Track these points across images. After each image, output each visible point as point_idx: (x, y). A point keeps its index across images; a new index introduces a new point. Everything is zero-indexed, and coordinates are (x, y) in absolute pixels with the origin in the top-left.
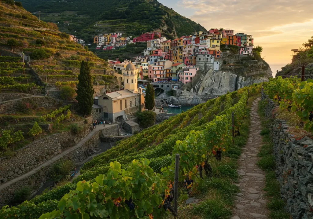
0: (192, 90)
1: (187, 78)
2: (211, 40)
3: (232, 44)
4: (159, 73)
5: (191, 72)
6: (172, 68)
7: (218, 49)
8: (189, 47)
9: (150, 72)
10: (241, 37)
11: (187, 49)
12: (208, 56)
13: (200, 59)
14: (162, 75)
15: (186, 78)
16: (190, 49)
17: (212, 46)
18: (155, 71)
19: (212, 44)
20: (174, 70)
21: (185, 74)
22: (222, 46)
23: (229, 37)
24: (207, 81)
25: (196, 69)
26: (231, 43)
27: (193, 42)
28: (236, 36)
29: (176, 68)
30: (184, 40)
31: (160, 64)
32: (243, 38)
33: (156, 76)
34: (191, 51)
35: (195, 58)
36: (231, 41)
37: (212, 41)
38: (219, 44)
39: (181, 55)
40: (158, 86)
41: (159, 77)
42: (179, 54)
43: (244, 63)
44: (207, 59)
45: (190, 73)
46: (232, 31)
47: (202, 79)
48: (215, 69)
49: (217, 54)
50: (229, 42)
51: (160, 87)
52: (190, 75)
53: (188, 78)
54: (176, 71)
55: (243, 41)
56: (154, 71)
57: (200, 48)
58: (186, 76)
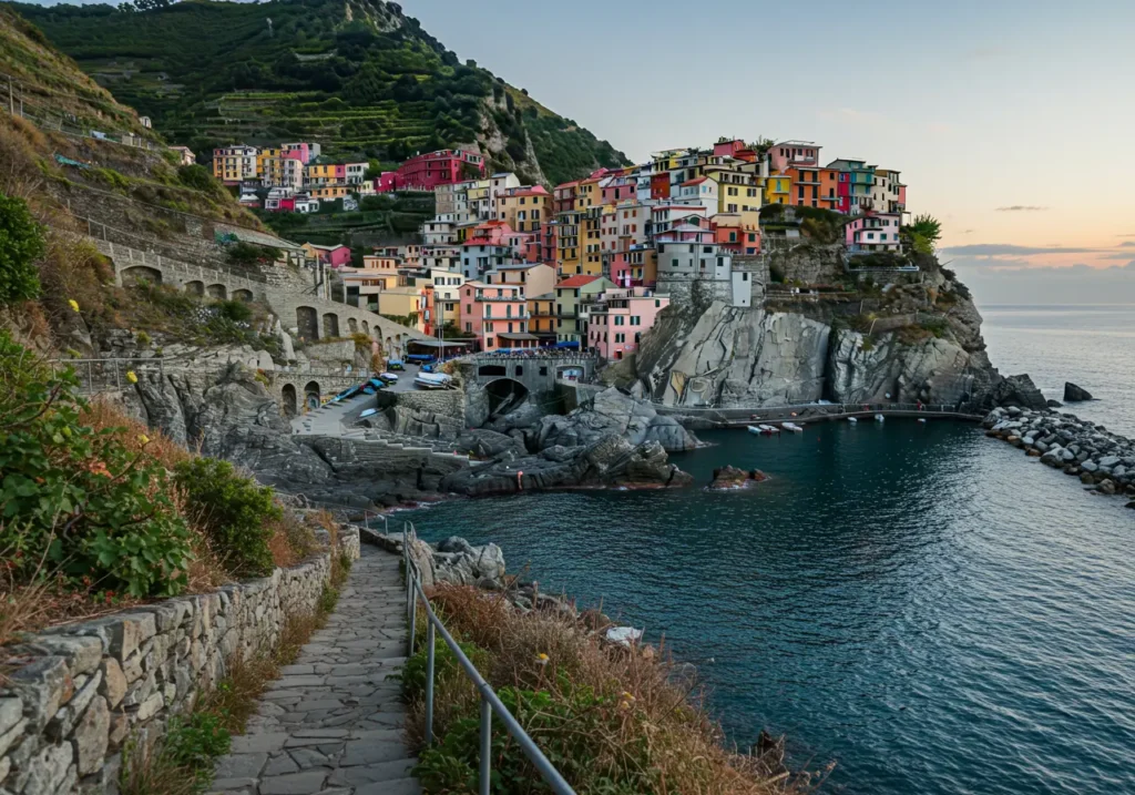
0: (638, 387)
1: (620, 338)
2: (721, 183)
3: (815, 203)
4: (504, 316)
5: (634, 314)
6: (559, 295)
7: (751, 220)
8: (626, 215)
9: (469, 306)
10: (852, 176)
11: (622, 222)
12: (708, 250)
13: (675, 263)
14: (516, 320)
15: (617, 336)
16: (631, 221)
17: (726, 209)
18: (488, 307)
19: (728, 199)
20: (568, 303)
21: (611, 320)
22: (768, 212)
23: (802, 173)
24: (700, 352)
25: (658, 304)
26: (808, 201)
27: (644, 195)
28: (831, 171)
29: (576, 295)
30: (603, 183)
31: (507, 280)
32: (860, 178)
33: (492, 324)
34: (634, 230)
35: (654, 257)
36: (808, 192)
37: (726, 188)
38: (756, 202)
39: (594, 242)
40: (501, 370)
41: (502, 329)
42: (586, 242)
43: (862, 278)
44: (703, 263)
45: (632, 318)
46: (812, 151)
47: (679, 343)
48: (738, 303)
49: (747, 244)
50: (801, 195)
51: (510, 375)
52: (632, 323)
53: (623, 336)
54: (576, 306)
55: (858, 193)
56: (485, 304)
57: (674, 215)
58: (619, 329)
